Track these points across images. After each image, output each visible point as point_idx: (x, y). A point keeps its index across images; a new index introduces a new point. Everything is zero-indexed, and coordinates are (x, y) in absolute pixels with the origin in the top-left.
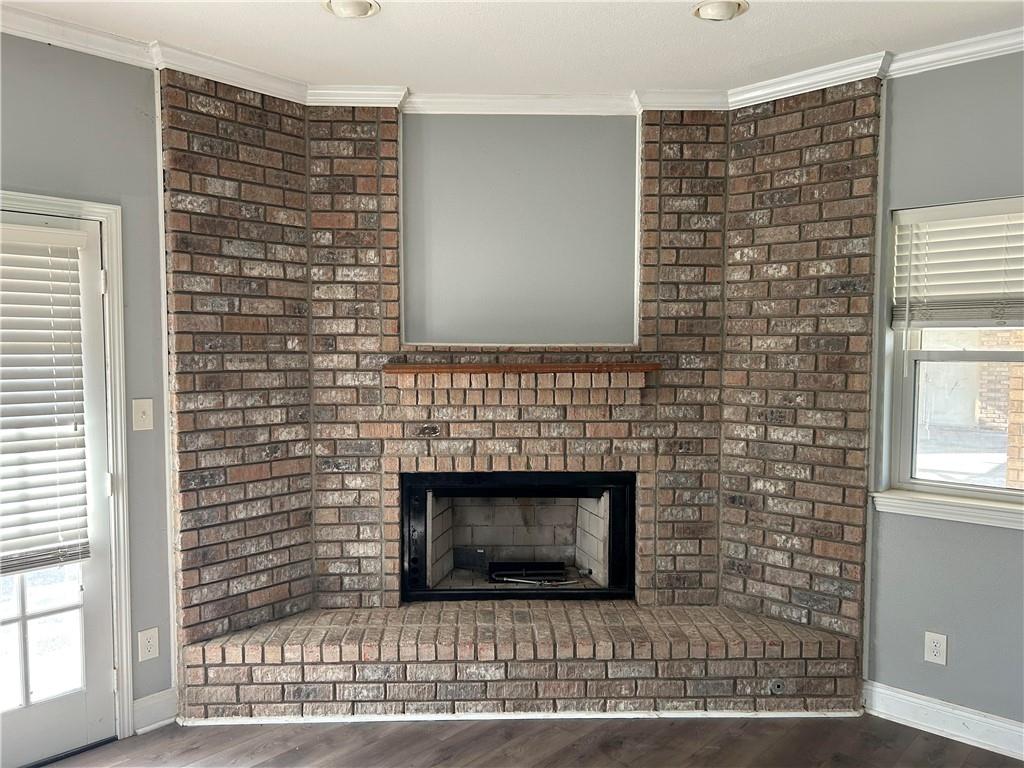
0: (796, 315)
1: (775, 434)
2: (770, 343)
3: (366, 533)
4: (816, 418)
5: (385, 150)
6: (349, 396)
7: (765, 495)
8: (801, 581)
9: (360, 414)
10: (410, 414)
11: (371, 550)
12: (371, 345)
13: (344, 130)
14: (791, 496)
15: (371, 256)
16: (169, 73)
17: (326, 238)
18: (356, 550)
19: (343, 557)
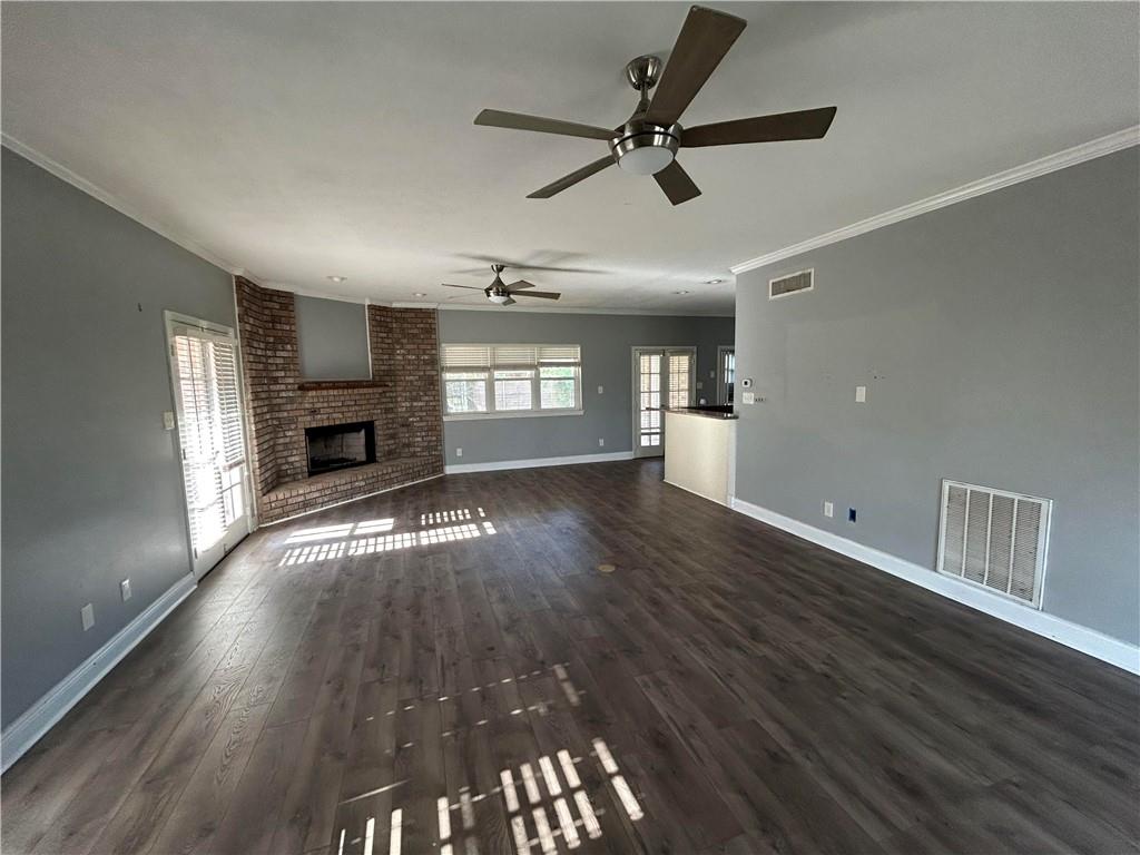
0: (418, 370)
1: (415, 404)
2: (411, 377)
3: (295, 452)
4: (427, 398)
5: (291, 308)
6: (284, 401)
7: (413, 422)
8: (426, 444)
9: (289, 407)
10: (307, 406)
11: (297, 458)
12: (291, 380)
13: (275, 298)
14: (421, 421)
15: (289, 347)
16: (238, 277)
17: (272, 340)
18: (292, 459)
19: (287, 463)
